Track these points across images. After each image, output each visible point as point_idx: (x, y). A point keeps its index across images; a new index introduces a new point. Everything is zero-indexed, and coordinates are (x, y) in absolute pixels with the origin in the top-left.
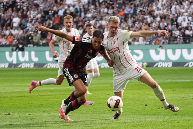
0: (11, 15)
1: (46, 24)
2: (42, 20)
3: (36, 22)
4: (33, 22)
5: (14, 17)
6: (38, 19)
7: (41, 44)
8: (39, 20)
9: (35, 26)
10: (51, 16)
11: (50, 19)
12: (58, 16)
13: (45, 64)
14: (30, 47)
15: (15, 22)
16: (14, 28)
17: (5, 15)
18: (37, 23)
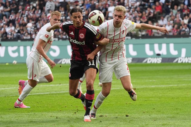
0: (106, 4)
1: (146, 13)
2: (141, 9)
3: (134, 11)
4: (131, 11)
5: (109, 6)
6: (136, 7)
7: (140, 36)
8: (138, 9)
9: (134, 15)
10: (152, 4)
11: (150, 7)
12: (160, 4)
13: (144, 59)
14: (127, 39)
15: (110, 12)
16: (109, 18)
17: (100, 3)
18: (136, 12)
